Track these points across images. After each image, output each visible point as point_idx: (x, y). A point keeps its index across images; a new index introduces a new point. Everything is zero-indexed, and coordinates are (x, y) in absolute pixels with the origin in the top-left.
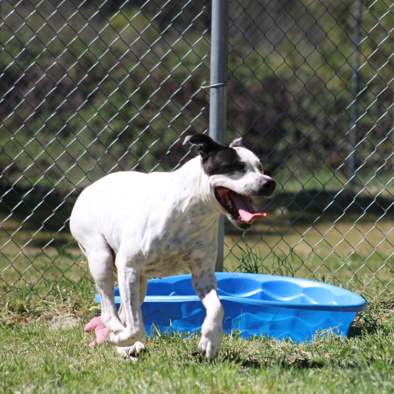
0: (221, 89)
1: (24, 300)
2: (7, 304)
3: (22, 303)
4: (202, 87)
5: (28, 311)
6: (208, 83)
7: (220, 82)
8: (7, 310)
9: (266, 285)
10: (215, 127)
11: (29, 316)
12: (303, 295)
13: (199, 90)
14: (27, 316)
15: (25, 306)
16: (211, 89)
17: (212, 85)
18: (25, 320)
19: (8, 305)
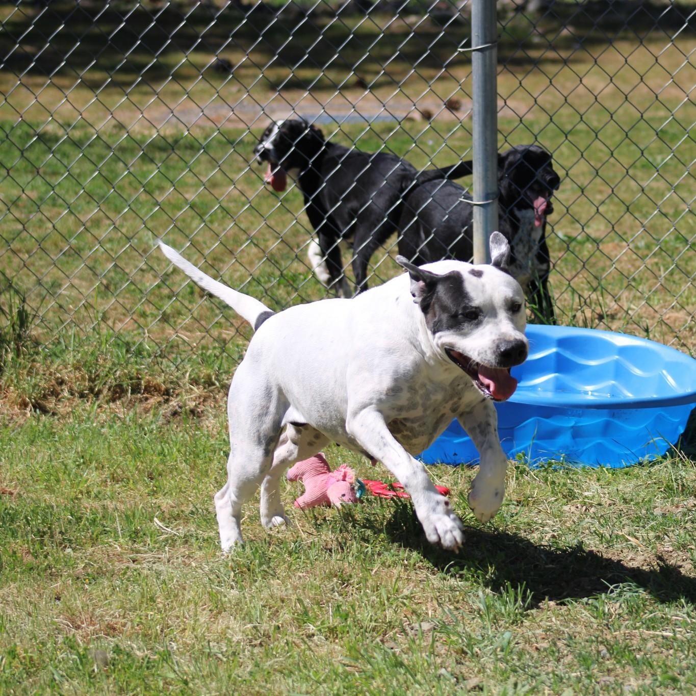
0: (487, 53)
1: (213, 368)
2: (188, 374)
3: (209, 372)
4: (459, 50)
5: (217, 384)
6: (468, 45)
7: (486, 43)
8: (187, 384)
9: (563, 343)
10: (481, 109)
11: (219, 392)
12: (617, 357)
13: (456, 54)
14: (217, 392)
15: (213, 377)
16: (473, 53)
17: (473, 48)
18: (215, 398)
19: (190, 375)
